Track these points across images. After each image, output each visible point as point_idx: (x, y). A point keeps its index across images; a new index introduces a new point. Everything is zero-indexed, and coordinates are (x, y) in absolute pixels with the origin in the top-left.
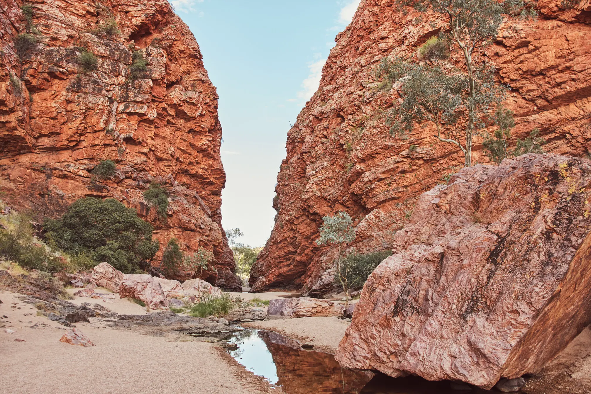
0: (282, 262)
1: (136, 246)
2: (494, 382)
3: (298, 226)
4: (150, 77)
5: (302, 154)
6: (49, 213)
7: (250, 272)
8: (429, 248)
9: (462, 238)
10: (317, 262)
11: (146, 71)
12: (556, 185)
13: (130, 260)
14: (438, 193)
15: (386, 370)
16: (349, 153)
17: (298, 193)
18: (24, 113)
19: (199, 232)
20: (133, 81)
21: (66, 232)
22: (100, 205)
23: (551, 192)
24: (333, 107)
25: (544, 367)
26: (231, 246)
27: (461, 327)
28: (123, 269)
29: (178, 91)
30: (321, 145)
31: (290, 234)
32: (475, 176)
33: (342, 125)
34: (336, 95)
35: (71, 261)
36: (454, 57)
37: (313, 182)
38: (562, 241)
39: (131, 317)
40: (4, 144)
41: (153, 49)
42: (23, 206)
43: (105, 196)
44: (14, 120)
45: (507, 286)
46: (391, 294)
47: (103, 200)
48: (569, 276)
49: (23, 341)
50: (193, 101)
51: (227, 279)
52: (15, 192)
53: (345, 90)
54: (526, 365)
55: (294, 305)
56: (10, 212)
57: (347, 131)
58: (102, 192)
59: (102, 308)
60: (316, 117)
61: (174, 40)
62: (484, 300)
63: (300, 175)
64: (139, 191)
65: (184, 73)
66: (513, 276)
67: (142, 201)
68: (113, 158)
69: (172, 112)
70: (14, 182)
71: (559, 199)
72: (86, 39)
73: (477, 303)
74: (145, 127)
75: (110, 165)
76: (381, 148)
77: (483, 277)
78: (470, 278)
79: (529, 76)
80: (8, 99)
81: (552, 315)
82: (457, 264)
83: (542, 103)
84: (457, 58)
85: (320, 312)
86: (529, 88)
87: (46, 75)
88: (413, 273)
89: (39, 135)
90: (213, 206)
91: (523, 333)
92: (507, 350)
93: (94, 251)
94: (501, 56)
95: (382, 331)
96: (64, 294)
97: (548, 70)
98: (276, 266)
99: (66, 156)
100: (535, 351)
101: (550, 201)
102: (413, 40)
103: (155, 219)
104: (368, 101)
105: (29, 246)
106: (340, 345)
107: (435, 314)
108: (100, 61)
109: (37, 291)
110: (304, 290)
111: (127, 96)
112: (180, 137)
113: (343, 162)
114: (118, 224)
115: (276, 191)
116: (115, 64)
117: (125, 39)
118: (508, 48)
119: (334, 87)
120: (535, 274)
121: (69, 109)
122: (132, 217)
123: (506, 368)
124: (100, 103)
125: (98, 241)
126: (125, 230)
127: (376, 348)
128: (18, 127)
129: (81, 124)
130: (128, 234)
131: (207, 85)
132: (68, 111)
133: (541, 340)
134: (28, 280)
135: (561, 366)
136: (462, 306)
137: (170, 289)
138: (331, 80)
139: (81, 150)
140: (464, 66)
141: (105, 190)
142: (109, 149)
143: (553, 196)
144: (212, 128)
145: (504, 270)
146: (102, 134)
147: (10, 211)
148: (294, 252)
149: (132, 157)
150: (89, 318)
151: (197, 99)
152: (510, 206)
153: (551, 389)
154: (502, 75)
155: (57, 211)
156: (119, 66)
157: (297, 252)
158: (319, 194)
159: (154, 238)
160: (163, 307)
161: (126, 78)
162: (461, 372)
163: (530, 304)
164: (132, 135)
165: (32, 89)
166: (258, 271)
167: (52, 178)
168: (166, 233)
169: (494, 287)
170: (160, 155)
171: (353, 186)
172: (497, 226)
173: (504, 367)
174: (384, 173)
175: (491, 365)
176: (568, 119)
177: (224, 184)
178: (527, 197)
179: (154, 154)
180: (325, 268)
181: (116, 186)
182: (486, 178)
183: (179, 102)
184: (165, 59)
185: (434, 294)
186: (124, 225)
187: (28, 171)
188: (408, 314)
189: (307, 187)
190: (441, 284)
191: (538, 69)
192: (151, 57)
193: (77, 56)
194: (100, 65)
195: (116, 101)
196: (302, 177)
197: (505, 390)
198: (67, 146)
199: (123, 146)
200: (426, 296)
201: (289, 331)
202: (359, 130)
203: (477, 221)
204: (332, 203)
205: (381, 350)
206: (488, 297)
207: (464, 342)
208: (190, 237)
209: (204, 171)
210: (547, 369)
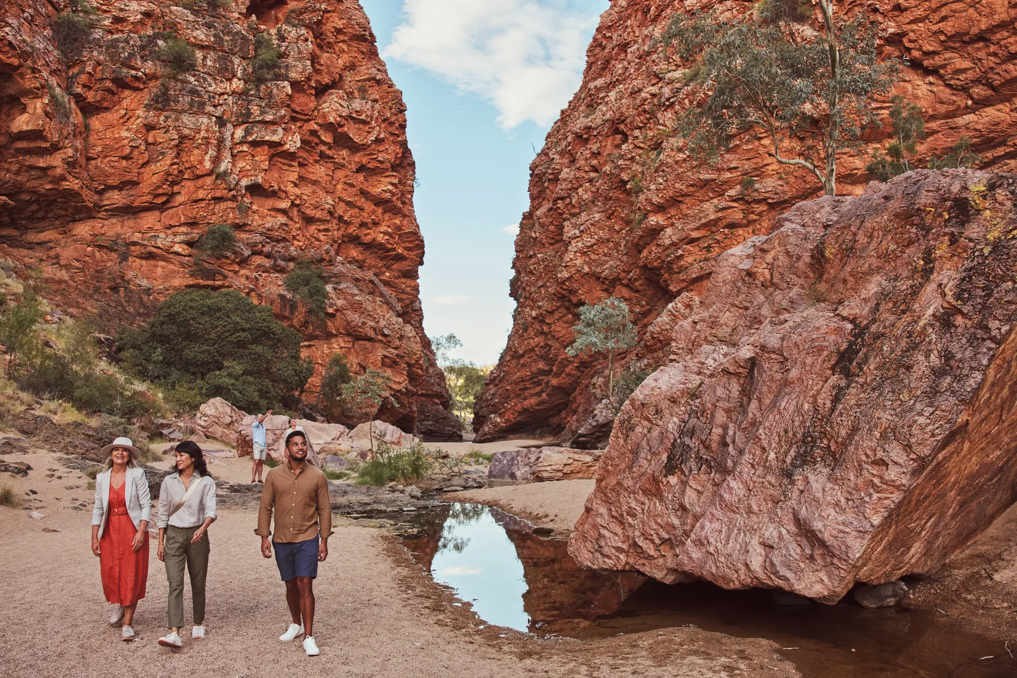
0: (527, 389)
1: (274, 370)
2: (841, 590)
3: (553, 327)
4: (286, 78)
5: (555, 201)
6: (127, 319)
7: (475, 408)
8: (733, 350)
9: (789, 330)
10: (587, 387)
11: (280, 68)
12: (963, 226)
13: (263, 394)
14: (752, 250)
15: (655, 571)
16: (637, 197)
17: (550, 270)
18: (76, 150)
19: (381, 341)
20: (257, 86)
21: (155, 348)
22: (208, 302)
23: (954, 240)
24: (608, 116)
25: (947, 561)
26: (441, 364)
27: (784, 492)
28: (251, 408)
29: (336, 99)
30: (587, 184)
31: (539, 340)
32: (818, 215)
33: (624, 147)
34: (612, 95)
35: (165, 398)
37: (576, 249)
38: (972, 330)
40: (47, 206)
41: (290, 29)
42: (85, 309)
43: (220, 287)
44: (61, 164)
45: (866, 416)
46: (663, 435)
47: (216, 294)
48: (984, 395)
49: (55, 531)
50: (363, 117)
51: (436, 421)
52: (69, 286)
53: (627, 86)
54: (906, 558)
55: (532, 460)
56: (60, 319)
57: (633, 157)
58: (214, 280)
60: (578, 136)
61: (324, 12)
62: (825, 442)
63: (553, 238)
64: (277, 275)
65: (345, 68)
66: (878, 397)
67: (282, 292)
68: (229, 222)
69: (327, 138)
70: (67, 269)
71: (969, 251)
72: (173, 17)
73: (812, 447)
74: (281, 165)
75: (225, 233)
76: (691, 185)
77: (825, 400)
78: (800, 403)
79: (957, 45)
80: (47, 129)
81: (955, 467)
82: (778, 377)
83: (983, 93)
85: (578, 472)
86: (958, 66)
87: (109, 84)
88: (701, 397)
89: (103, 187)
90: (404, 296)
91: (893, 502)
92: (866, 532)
93: (203, 379)
94: (906, 9)
95: (647, 501)
97: (995, 30)
98: (518, 396)
99: (151, 221)
100: (924, 533)
101: (953, 255)
103: (306, 322)
104: (667, 103)
105: (91, 374)
106: (576, 529)
107: (738, 469)
108: (199, 54)
109: (93, 449)
110: (565, 435)
111: (249, 113)
112: (342, 180)
113: (626, 212)
114: (241, 333)
115: (514, 267)
116: (225, 58)
117: (240, 14)
119: (608, 81)
120: (919, 392)
121: (151, 140)
122: (264, 320)
123: (865, 565)
124: (203, 127)
125: (208, 363)
126: (253, 343)
127: (637, 533)
128: (67, 175)
129: (172, 164)
130: (259, 349)
131: (386, 87)
132: (150, 144)
133: (934, 514)
134: (83, 431)
135: (978, 560)
136: (786, 453)
137: (329, 439)
138: (603, 69)
139: (175, 209)
141: (218, 277)
142: (223, 205)
143: (958, 247)
144: (398, 162)
145: (862, 386)
146: (209, 181)
147: (61, 317)
148: (546, 371)
149: (262, 217)
151: (369, 113)
152: (879, 269)
153: (953, 601)
154: (907, 45)
155: (140, 315)
156: (232, 62)
157: (552, 370)
158: (586, 269)
159: (304, 354)
161: (246, 82)
162: (781, 574)
163: (908, 447)
164: (260, 181)
165: (88, 109)
166: (488, 406)
167: (130, 259)
168: (326, 346)
169: (843, 418)
170: (310, 212)
171: (645, 253)
172: (854, 307)
173: (859, 564)
174: (698, 229)
175: (836, 561)
177: (421, 258)
178: (911, 250)
179: (299, 211)
180: (599, 397)
181: (237, 268)
182: (835, 219)
183: (338, 119)
184: (311, 46)
185: (738, 433)
186: (251, 334)
187: (89, 249)
188: (691, 470)
189: (567, 258)
190: (750, 415)
191: (974, 30)
192: (286, 44)
193: (159, 48)
194: (200, 61)
195: (230, 122)
196: (557, 242)
197: (870, 603)
198: (151, 203)
199: (245, 199)
200: (723, 437)
201: (517, 506)
202: (653, 155)
203: (819, 299)
204: (609, 285)
205: (646, 536)
206: (832, 437)
207: (788, 519)
208: (367, 352)
209: (387, 237)
210: (952, 566)
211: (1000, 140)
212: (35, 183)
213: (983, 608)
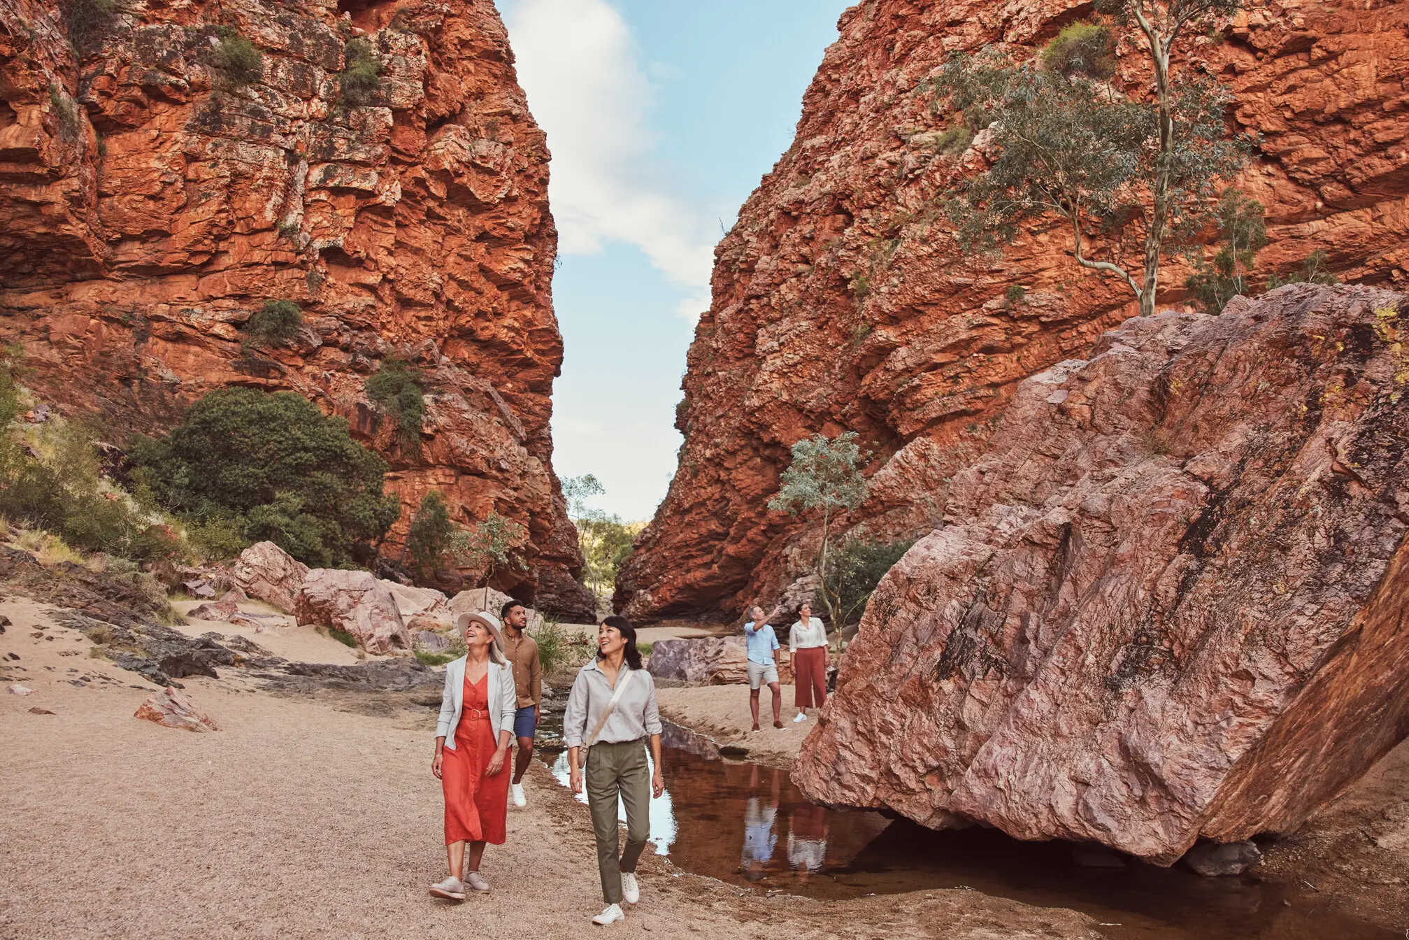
0: (692, 557)
1: (345, 508)
2: (1181, 847)
3: (734, 474)
4: (387, 103)
5: (748, 300)
6: (141, 423)
7: (616, 579)
8: (1037, 513)
9: (1120, 489)
10: (776, 560)
11: (379, 88)
12: (1364, 362)
13: (328, 540)
14: (1065, 378)
15: (915, 811)
16: (861, 301)
17: (735, 394)
18: (84, 182)
19: (496, 478)
20: (346, 111)
21: (179, 467)
22: (260, 407)
23: (1350, 380)
24: (828, 188)
25: (1309, 818)
26: (573, 515)
27: (1106, 710)
28: (312, 559)
29: (454, 138)
30: (793, 280)
31: (714, 490)
32: (1160, 337)
33: (847, 231)
34: (836, 159)
35: (190, 538)
36: (1126, 74)
37: (772, 368)
38: (1373, 503)
39: (316, 670)
40: (36, 257)
41: (396, 36)
42: (81, 406)
43: (275, 387)
44: (61, 200)
45: (1225, 611)
46: (936, 624)
47: (269, 397)
48: (1385, 592)
49: (48, 712)
50: (490, 165)
51: (562, 595)
52: (61, 372)
53: (856, 148)
54: (1265, 809)
55: (710, 654)
56: (47, 418)
57: (859, 247)
58: (268, 377)
59: (250, 646)
60: (784, 213)
61: (446, 15)
62: (1166, 643)
63: (741, 351)
64: (356, 376)
65: (470, 96)
66: (1242, 587)
67: (362, 401)
68: (294, 297)
69: (439, 190)
70: (60, 348)
71: (1371, 397)
72: (235, 6)
73: (1148, 650)
74: (371, 224)
75: (288, 312)
76: (937, 291)
77: (1168, 587)
78: (1133, 588)
79: (1307, 126)
80: (45, 148)
81: (1337, 688)
82: (1103, 553)
83: (1337, 193)
84: (1133, 75)
86: (1307, 155)
87: (137, 92)
88: (991, 574)
89: (119, 236)
90: (531, 418)
91: (1260, 730)
92: (1220, 769)
93: (244, 514)
94: (1242, 72)
95: (908, 714)
96: (165, 612)
97: (1357, 110)
98: (679, 566)
99: (184, 288)
100: (1289, 776)
101: (1348, 401)
102: (1027, 30)
103: (393, 444)
104: (910, 176)
105: (89, 497)
106: (804, 747)
107: (1042, 675)
108: (267, 61)
109: (97, 601)
111: (332, 148)
112: (455, 250)
113: (844, 321)
114: (302, 454)
115: (684, 387)
116: (303, 70)
117: (328, 9)
118: (1259, 54)
119: (831, 140)
120: (1298, 583)
121: (191, 175)
122: (336, 437)
123: (1214, 814)
124: (266, 163)
125: (253, 492)
126: (318, 468)
127: (893, 757)
128: (69, 215)
129: (219, 212)
130: (326, 478)
131: (524, 125)
132: (190, 181)
133: (1305, 751)
134: (79, 576)
135: (1352, 819)
136: (1111, 657)
137: (420, 610)
138: (825, 123)
139: (219, 275)
140: (1149, 97)
141: (274, 373)
142: (287, 274)
143: (1356, 390)
144: (534, 231)
145: (1220, 570)
146: (269, 238)
147: (49, 414)
148: (719, 534)
149: (341, 294)
150: (216, 669)
151: (499, 160)
152: (1244, 414)
153: (1322, 872)
154: (1241, 120)
155: (160, 419)
156: (313, 75)
157: (728, 534)
158: (785, 397)
159: (388, 489)
160: (398, 650)
161: (330, 104)
162: (1099, 821)
163: (1282, 657)
164: (341, 243)
165: (105, 126)
166: (636, 578)
167: (151, 339)
168: (418, 479)
169: (1193, 613)
170: (408, 292)
171: (867, 380)
172: (1209, 462)
173: (1208, 813)
174: (943, 351)
175: (1176, 807)
176: (1398, 235)
177: (558, 366)
178: (1291, 389)
179: (393, 289)
180: (793, 574)
181: (300, 363)
182: (1185, 343)
183: (456, 165)
184: (424, 62)
185: (1042, 626)
186: (316, 456)
187: (93, 322)
188: (974, 674)
189: (759, 379)
190: (1061, 602)
191: (1331, 108)
192: (391, 56)
193: (212, 47)
194: (267, 71)
195: (304, 158)
196: (746, 356)
197: (1208, 870)
198: (186, 263)
199: (318, 267)
200: (1021, 630)
201: (692, 715)
202: (887, 245)
203: (1158, 450)
204: (816, 420)
205: (905, 762)
206: (1177, 637)
207: (1111, 746)
208: (474, 492)
209: (513, 334)
210: (1316, 824)
211: (1357, 257)
212: (22, 224)
213: (1366, 883)
